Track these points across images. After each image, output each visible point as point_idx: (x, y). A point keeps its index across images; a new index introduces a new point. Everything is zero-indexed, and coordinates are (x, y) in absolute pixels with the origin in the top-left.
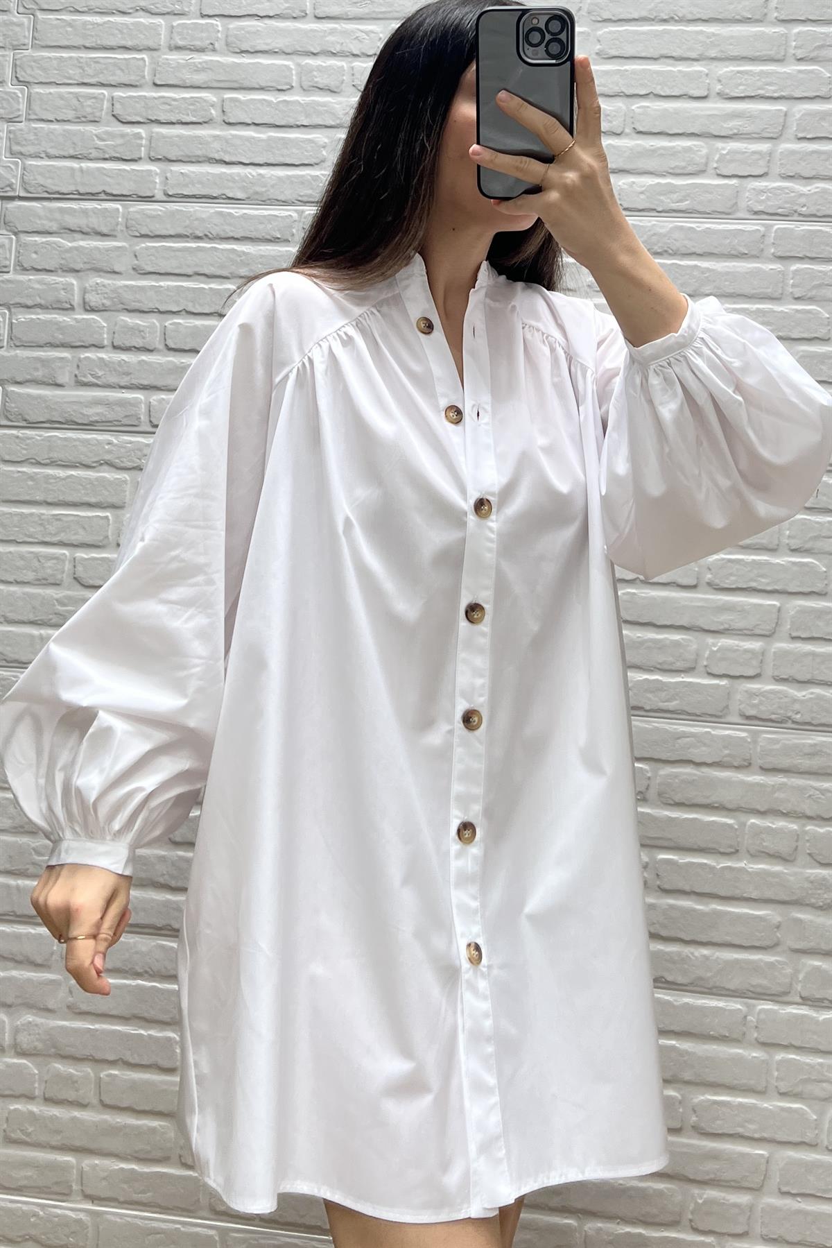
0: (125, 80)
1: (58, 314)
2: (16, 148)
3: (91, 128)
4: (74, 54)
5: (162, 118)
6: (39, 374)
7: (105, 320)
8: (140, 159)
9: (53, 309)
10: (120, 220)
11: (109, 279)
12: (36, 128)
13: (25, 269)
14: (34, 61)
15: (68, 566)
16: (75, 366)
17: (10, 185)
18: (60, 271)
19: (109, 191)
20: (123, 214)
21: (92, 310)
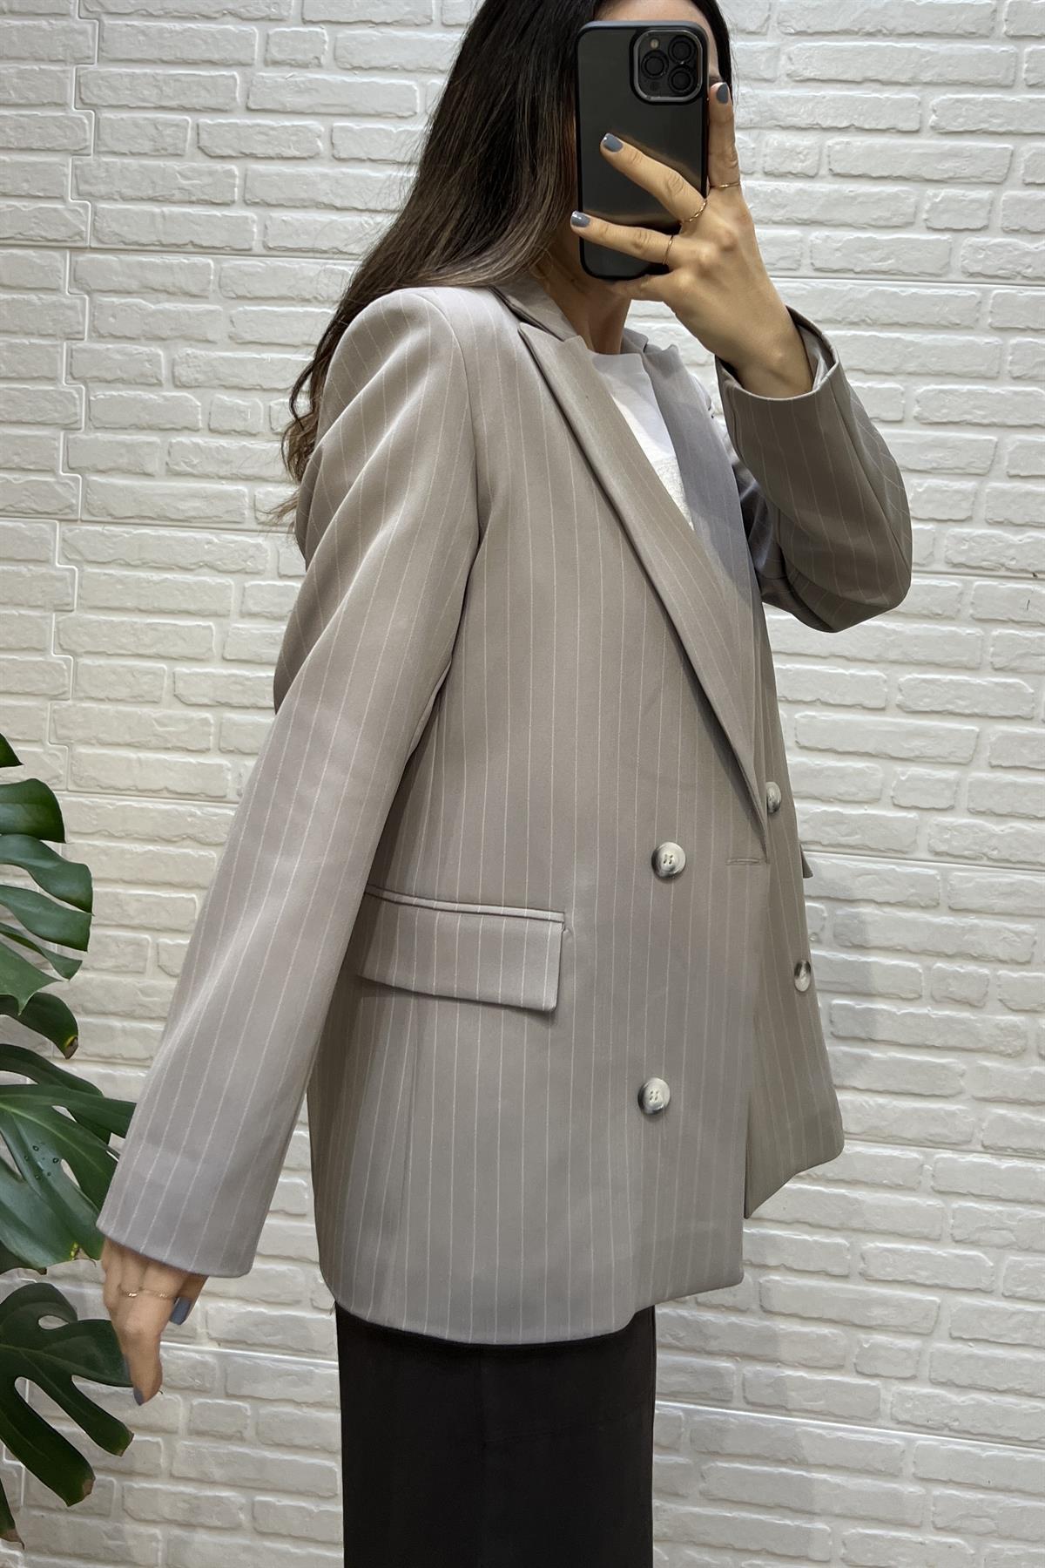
0: (212, 103)
1: (144, 390)
2: (84, 188)
3: (173, 165)
4: (148, 70)
5: (259, 151)
6: (123, 462)
7: (199, 399)
8: (233, 202)
9: (137, 384)
10: (212, 277)
11: (201, 349)
12: (107, 163)
13: (101, 336)
14: (102, 79)
15: (167, 682)
16: (166, 452)
17: (80, 234)
18: (143, 341)
19: (197, 241)
20: (215, 270)
21: (184, 386)
